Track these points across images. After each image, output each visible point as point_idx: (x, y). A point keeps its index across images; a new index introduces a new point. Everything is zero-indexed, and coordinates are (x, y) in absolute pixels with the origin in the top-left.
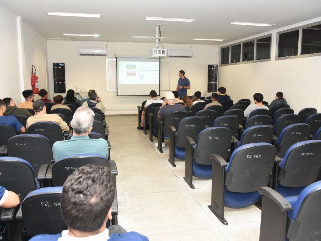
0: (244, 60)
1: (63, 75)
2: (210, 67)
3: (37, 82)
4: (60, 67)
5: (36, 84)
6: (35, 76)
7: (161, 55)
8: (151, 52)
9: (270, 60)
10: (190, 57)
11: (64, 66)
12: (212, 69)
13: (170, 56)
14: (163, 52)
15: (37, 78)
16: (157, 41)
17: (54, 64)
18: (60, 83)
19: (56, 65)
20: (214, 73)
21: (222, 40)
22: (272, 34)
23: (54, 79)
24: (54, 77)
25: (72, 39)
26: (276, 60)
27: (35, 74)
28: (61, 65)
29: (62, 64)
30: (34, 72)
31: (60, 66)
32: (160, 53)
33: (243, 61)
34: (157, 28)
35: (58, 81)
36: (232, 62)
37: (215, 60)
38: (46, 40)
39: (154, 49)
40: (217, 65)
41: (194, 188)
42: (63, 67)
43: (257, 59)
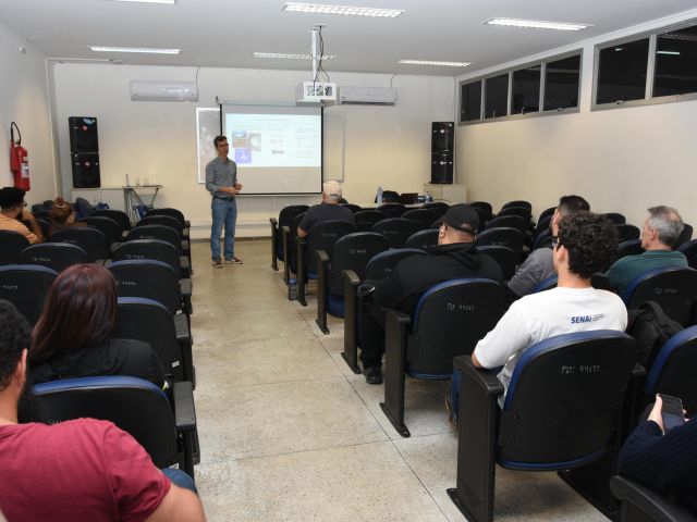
0: (516, 110)
1: (95, 147)
2: (436, 126)
3: (26, 162)
4: (85, 128)
5: (24, 168)
6: (20, 148)
7: (325, 97)
8: (300, 90)
9: (578, 111)
10: (392, 104)
11: (95, 125)
12: (442, 131)
13: (344, 103)
14: (328, 90)
15: (25, 154)
16: (315, 65)
17: (71, 119)
18: (87, 164)
19: (76, 123)
20: (447, 140)
21: (465, 64)
22: (581, 50)
23: (73, 156)
24: (72, 150)
25: (114, 59)
26: (593, 110)
27: (19, 143)
28: (89, 122)
29: (91, 119)
30: (16, 138)
31: (87, 125)
32: (322, 94)
33: (513, 112)
34: (314, 33)
35: (82, 160)
36: (489, 116)
37: (449, 111)
38: (51, 63)
39: (306, 84)
40: (453, 123)
41: (408, 435)
42: (93, 128)
43: (545, 109)
